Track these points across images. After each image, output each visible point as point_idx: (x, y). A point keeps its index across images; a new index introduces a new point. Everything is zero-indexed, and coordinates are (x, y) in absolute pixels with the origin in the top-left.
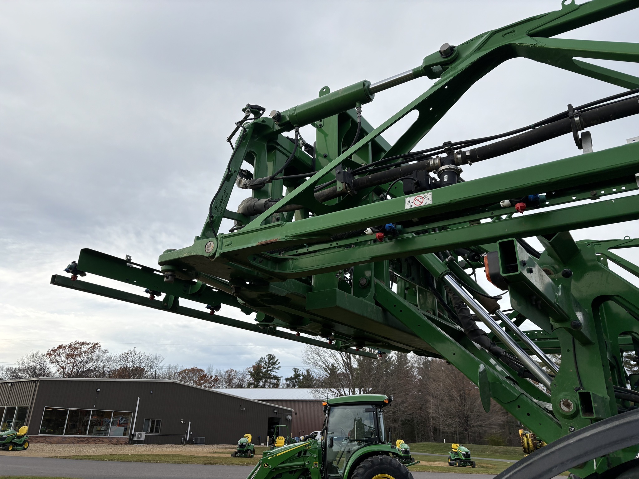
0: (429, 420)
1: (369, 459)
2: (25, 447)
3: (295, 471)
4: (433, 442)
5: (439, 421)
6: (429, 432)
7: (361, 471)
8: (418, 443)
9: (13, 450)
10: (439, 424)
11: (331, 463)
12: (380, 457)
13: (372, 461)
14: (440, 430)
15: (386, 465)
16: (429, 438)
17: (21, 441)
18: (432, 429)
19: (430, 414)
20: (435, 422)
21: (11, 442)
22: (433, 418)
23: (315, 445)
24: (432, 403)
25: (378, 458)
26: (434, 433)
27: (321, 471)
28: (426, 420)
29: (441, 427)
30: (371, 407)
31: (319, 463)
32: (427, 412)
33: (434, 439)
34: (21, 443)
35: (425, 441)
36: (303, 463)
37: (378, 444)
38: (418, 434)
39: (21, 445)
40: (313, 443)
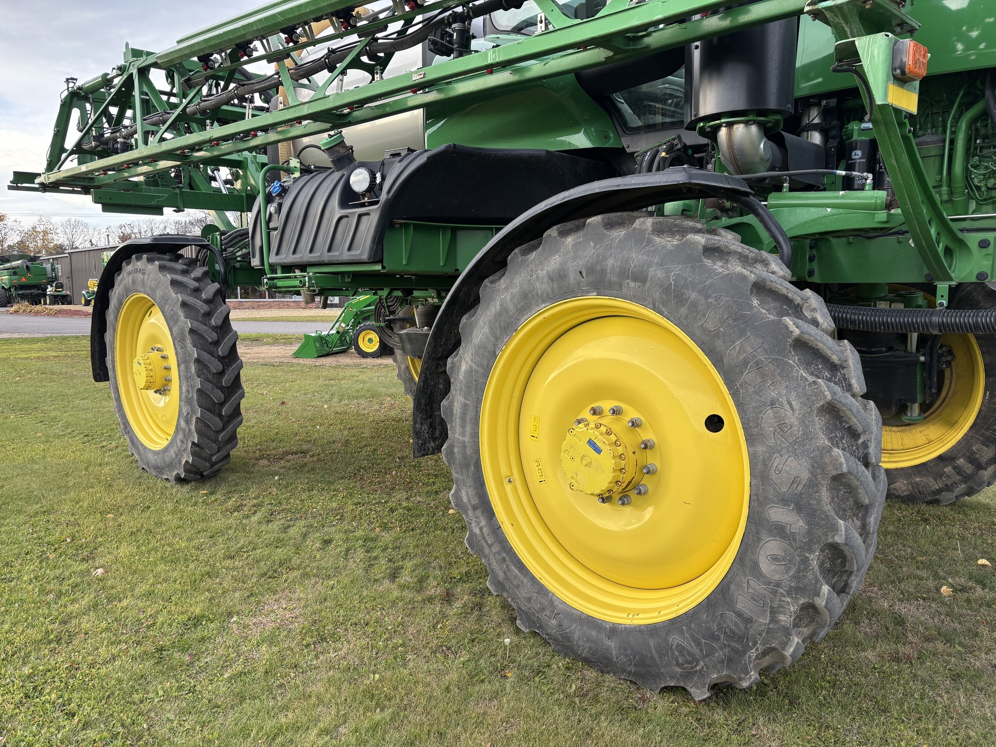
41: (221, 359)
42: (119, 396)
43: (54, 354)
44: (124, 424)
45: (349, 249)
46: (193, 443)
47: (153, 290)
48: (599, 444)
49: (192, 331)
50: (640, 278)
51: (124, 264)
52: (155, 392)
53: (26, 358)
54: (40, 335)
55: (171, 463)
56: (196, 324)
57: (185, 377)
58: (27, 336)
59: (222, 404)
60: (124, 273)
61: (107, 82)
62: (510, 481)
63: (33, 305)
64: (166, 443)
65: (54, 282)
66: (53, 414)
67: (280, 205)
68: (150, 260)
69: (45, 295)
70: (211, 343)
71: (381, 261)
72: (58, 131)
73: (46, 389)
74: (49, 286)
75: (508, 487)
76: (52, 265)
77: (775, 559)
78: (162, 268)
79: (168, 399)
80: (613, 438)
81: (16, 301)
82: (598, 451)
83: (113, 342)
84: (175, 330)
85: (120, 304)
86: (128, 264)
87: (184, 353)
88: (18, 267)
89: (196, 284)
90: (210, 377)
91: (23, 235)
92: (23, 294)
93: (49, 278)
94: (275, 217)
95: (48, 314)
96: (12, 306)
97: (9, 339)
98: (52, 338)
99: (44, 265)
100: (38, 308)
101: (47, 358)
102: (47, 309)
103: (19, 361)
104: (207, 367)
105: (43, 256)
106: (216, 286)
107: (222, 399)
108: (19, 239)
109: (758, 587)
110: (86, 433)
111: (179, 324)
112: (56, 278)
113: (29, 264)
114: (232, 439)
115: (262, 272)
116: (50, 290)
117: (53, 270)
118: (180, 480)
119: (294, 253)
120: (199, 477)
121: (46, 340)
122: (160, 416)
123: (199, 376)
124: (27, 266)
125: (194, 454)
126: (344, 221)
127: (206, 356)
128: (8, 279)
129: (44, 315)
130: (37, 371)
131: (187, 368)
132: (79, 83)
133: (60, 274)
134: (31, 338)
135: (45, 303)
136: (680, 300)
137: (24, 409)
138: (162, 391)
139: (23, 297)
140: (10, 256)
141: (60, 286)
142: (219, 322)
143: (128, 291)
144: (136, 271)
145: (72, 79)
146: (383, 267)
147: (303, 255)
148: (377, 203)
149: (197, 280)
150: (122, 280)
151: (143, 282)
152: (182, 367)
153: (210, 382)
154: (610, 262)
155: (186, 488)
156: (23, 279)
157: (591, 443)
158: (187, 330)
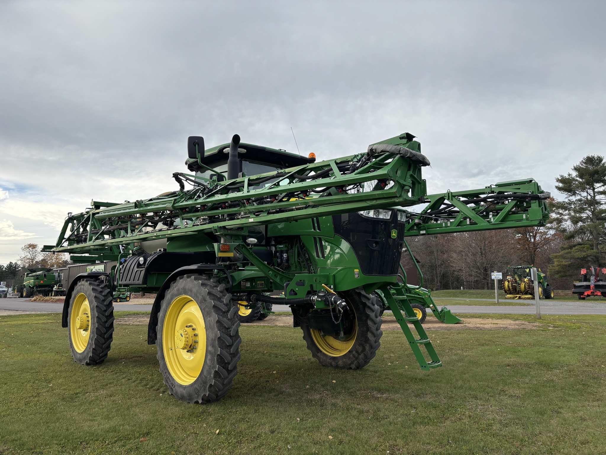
2: (128, 300)
9: (120, 301)
17: (124, 296)
21: (118, 297)
34: (125, 297)
39: (125, 299)
41: (106, 317)
42: (70, 333)
43: (51, 321)
44: (71, 344)
45: (138, 280)
46: (93, 348)
47: (86, 292)
48: (183, 334)
49: (97, 306)
51: (78, 282)
52: (83, 330)
53: (37, 323)
54: (46, 313)
55: (85, 357)
56: (99, 304)
57: (93, 323)
58: (39, 313)
59: (105, 333)
60: (78, 285)
61: (82, 215)
62: (171, 349)
63: (45, 296)
64: (83, 350)
65: (58, 283)
66: (45, 345)
67: (123, 266)
68: (87, 281)
69: (52, 291)
70: (103, 311)
71: (146, 284)
72: (62, 232)
73: (44, 336)
74: (55, 286)
75: (170, 351)
76: (59, 273)
78: (90, 284)
79: (87, 332)
80: (186, 333)
81: (36, 294)
82: (182, 336)
83: (71, 312)
84: (92, 306)
85: (75, 297)
86: (79, 282)
87: (93, 315)
88: (40, 275)
89: (101, 290)
90: (102, 323)
91: (45, 256)
92: (40, 290)
93: (56, 281)
94: (122, 269)
95: (52, 302)
96: (33, 297)
97: (30, 315)
98: (51, 314)
99: (54, 274)
100: (47, 298)
101: (47, 323)
102: (52, 298)
103: (34, 325)
104: (101, 320)
105: (55, 268)
106: (109, 290)
107: (105, 332)
108: (42, 258)
110: (57, 351)
111: (93, 304)
112: (60, 281)
113: (46, 273)
114: (109, 347)
115: (117, 286)
116: (55, 288)
117: (59, 276)
118: (87, 364)
119: (125, 281)
120: (95, 363)
121: (48, 315)
122: (84, 340)
123: (97, 323)
124: (45, 275)
125: (93, 353)
126: (138, 272)
127: (101, 316)
128: (33, 282)
129: (50, 302)
130: (41, 329)
131: (94, 320)
132: (72, 215)
133: (62, 279)
134: (41, 314)
135: (51, 296)
137: (33, 344)
138: (86, 330)
139: (40, 292)
140: (36, 269)
141: (61, 286)
142: (108, 303)
143: (78, 292)
144: (82, 285)
145: (70, 213)
146: (147, 286)
147: (127, 282)
148: (144, 267)
149: (102, 288)
150: (77, 288)
151: (83, 289)
152: (92, 319)
153: (101, 325)
154: (187, 287)
155: (89, 367)
156: (42, 282)
157: (181, 334)
158: (95, 306)
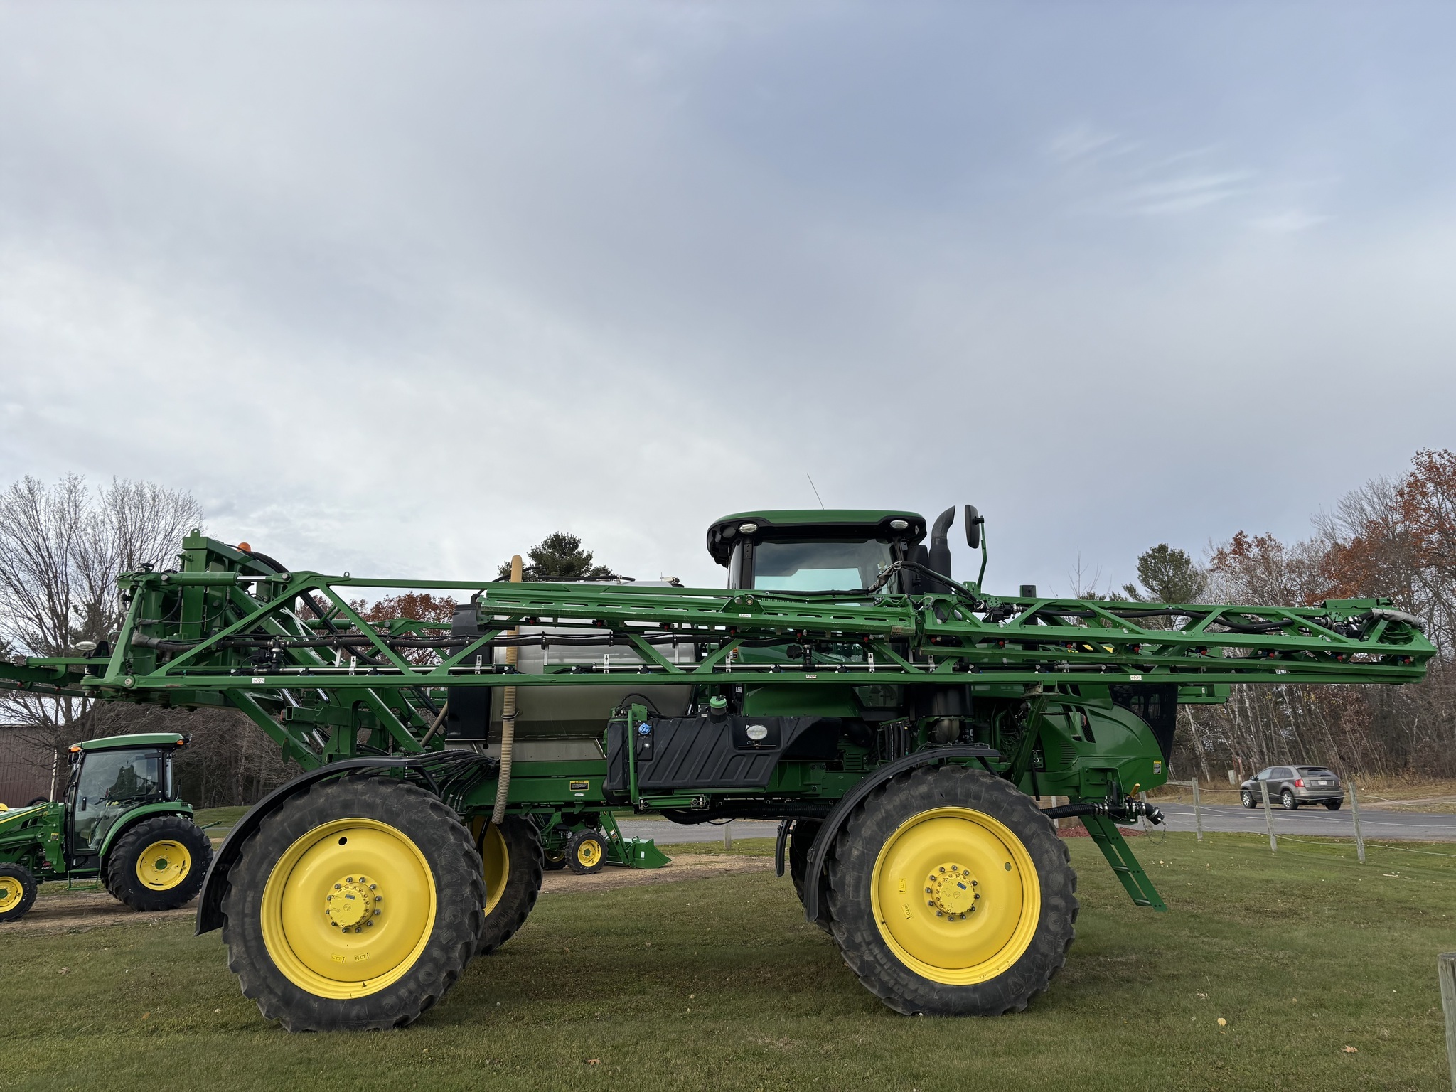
0: (236, 762)
1: (145, 823)
3: (17, 849)
4: (241, 805)
5: (261, 762)
6: (234, 786)
7: (130, 839)
8: (206, 810)
10: (260, 769)
11: (79, 833)
12: (162, 818)
13: (149, 825)
14: (259, 782)
15: (172, 828)
16: (233, 798)
18: (241, 780)
19: (241, 751)
20: (250, 765)
22: (247, 758)
23: (55, 810)
24: (249, 727)
25: (161, 820)
26: (246, 788)
27: (62, 845)
28: (230, 762)
29: (263, 775)
30: (155, 751)
31: (61, 834)
32: (236, 745)
33: (244, 800)
35: (223, 805)
36: (32, 836)
37: (161, 801)
38: (207, 791)
40: (52, 807)
45: (746, 778)
46: (450, 973)
48: (965, 884)
50: (977, 797)
57: (450, 902)
77: (1055, 922)
82: (964, 888)
87: (454, 877)
94: (648, 751)
109: (1049, 937)
122: (350, 959)
126: (740, 757)
131: (457, 892)
136: (1000, 808)
148: (773, 748)
154: (959, 790)
